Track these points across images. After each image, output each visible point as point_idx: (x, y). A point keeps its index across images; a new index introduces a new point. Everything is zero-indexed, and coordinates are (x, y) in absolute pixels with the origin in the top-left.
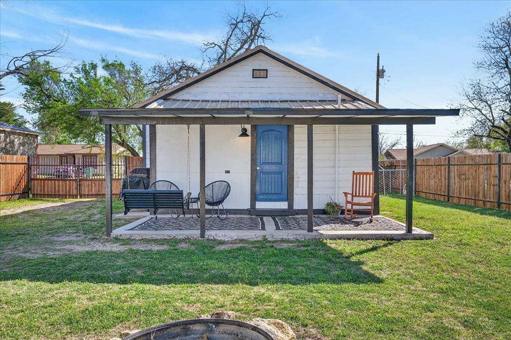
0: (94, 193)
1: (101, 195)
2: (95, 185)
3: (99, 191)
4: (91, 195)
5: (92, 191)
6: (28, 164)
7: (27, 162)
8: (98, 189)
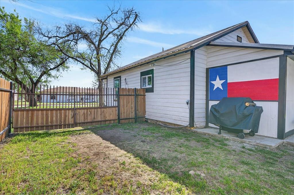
0: (89, 120)
1: (96, 122)
2: (91, 113)
3: (94, 118)
4: (87, 123)
5: (87, 119)
6: (11, 92)
7: (9, 89)
8: (93, 117)
